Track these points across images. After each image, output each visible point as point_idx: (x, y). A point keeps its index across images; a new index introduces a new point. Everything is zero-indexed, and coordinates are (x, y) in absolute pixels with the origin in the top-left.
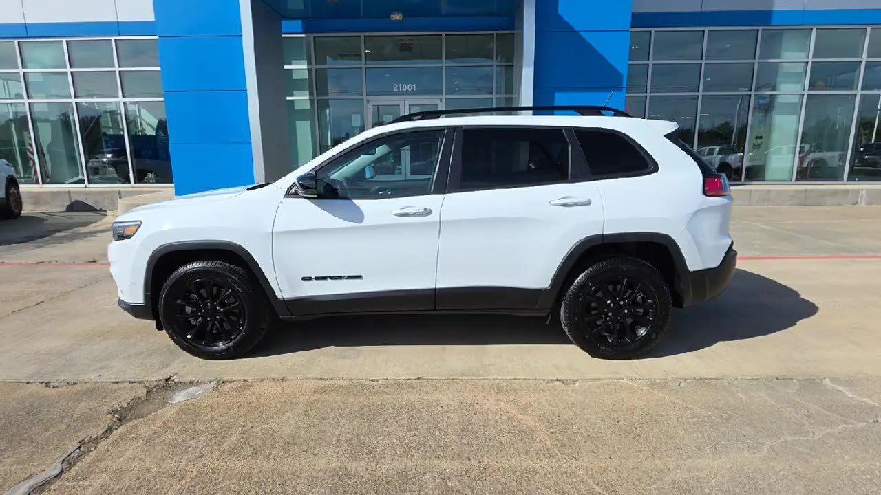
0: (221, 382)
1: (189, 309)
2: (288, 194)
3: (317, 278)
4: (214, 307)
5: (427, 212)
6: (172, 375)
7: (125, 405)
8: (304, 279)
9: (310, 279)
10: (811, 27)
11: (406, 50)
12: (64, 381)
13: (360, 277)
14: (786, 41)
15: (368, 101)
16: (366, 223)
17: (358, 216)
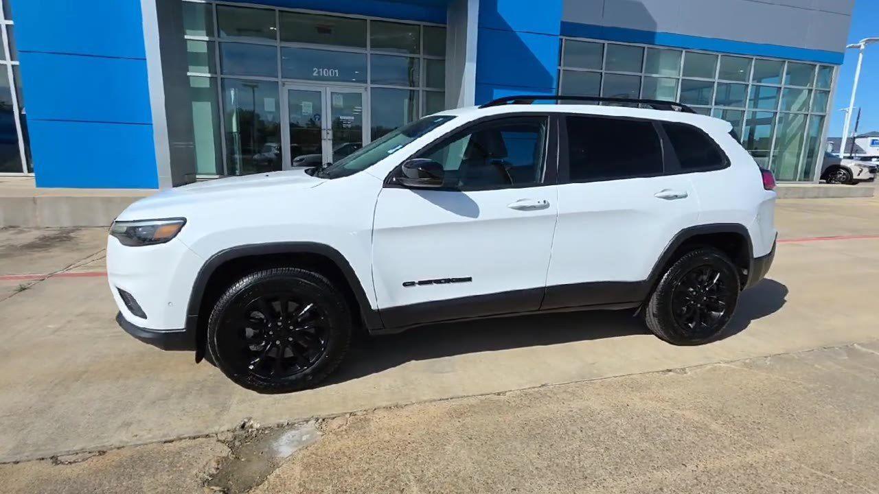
0: (320, 420)
1: (250, 332)
2: (388, 183)
3: (421, 283)
4: (286, 327)
5: (545, 206)
6: (246, 420)
7: (213, 471)
8: (405, 285)
9: (413, 284)
10: (680, 49)
11: (323, 33)
12: (83, 451)
13: (469, 279)
14: (664, 60)
15: (284, 84)
16: (481, 217)
17: (473, 210)
